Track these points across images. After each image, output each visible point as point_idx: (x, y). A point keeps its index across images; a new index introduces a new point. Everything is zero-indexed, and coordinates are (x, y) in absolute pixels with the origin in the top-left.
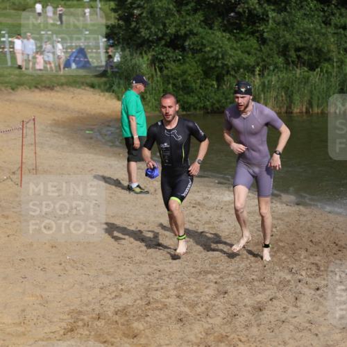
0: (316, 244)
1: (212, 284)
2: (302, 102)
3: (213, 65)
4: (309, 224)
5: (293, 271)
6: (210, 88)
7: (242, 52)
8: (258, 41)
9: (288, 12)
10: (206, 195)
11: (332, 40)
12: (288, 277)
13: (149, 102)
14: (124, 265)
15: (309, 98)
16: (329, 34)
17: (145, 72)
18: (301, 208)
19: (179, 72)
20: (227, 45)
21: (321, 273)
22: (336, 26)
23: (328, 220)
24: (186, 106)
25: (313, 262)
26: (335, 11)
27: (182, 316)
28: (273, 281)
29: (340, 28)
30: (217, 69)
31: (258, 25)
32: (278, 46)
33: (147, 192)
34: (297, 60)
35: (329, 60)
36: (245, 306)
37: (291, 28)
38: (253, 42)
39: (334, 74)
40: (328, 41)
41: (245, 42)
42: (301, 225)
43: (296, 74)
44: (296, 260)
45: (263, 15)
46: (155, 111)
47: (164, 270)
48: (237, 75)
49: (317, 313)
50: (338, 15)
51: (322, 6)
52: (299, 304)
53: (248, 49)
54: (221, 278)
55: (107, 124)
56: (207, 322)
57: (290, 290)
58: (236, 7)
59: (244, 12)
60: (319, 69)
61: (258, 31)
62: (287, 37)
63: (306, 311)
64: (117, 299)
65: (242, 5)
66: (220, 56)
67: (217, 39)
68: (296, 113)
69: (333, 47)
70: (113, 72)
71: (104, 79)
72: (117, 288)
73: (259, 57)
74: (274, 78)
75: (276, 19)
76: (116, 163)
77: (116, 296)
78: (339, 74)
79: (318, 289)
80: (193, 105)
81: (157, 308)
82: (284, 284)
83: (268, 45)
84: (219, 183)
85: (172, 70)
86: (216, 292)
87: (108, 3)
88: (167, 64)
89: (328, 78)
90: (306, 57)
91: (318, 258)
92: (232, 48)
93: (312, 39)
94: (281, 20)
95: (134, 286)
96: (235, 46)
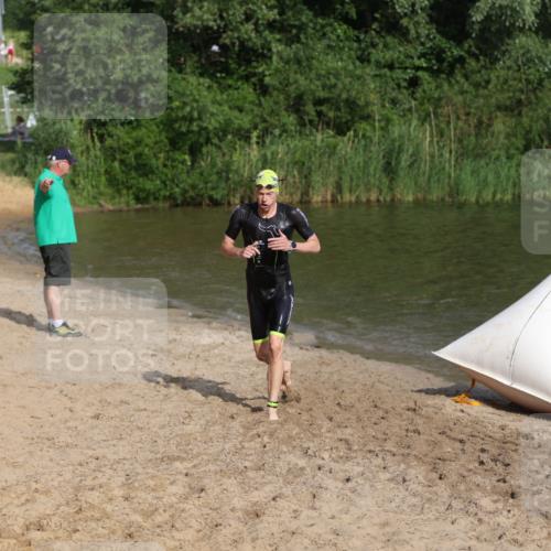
0: (346, 409)
1: (180, 477)
2: (325, 185)
3: (184, 129)
4: (335, 377)
5: (310, 452)
6: (180, 166)
7: (230, 108)
8: (255, 90)
9: (303, 43)
10: (173, 335)
11: (372, 86)
12: (302, 463)
13: (83, 189)
14: (41, 450)
15: (336, 178)
16: (366, 77)
17: (76, 142)
18: (324, 352)
19: (130, 141)
20: (206, 97)
21: (354, 455)
22: (378, 65)
23: (367, 370)
24: (142, 195)
25: (340, 437)
26: (377, 40)
27: (132, 529)
28: (278, 469)
29: (385, 67)
30: (191, 135)
31: (254, 64)
32: (288, 97)
33: (79, 334)
34: (316, 119)
35: (368, 118)
36: (233, 510)
37: (307, 69)
38: (247, 91)
39: (376, 139)
40: (366, 88)
41: (236, 92)
42: (322, 379)
43: (315, 140)
44: (314, 435)
45: (263, 49)
46: (92, 204)
47: (104, 457)
48: (223, 145)
49: (346, 518)
50: (381, 46)
51: (356, 33)
52: (317, 504)
53: (239, 103)
54: (194, 466)
55: (15, 226)
56: (173, 537)
57: (305, 483)
58: (220, 37)
59: (233, 44)
60: (352, 132)
61: (254, 75)
62: (301, 82)
63: (330, 515)
64: (28, 506)
65: (230, 33)
66: (196, 114)
67: (190, 88)
68: (317, 202)
69: (373, 97)
70: (24, 143)
71: (10, 156)
72: (29, 488)
73: (257, 115)
74: (281, 149)
75: (285, 55)
76: (30, 288)
77: (27, 500)
78: (383, 140)
79: (348, 480)
80: (154, 194)
81: (93, 518)
82: (295, 473)
83: (271, 96)
84: (194, 316)
85: (119, 139)
86: (187, 490)
87: (16, 34)
88: (110, 129)
89: (366, 146)
90: (331, 114)
91: (349, 431)
92: (214, 102)
93: (340, 85)
94: (292, 56)
95: (56, 483)
96: (218, 98)
